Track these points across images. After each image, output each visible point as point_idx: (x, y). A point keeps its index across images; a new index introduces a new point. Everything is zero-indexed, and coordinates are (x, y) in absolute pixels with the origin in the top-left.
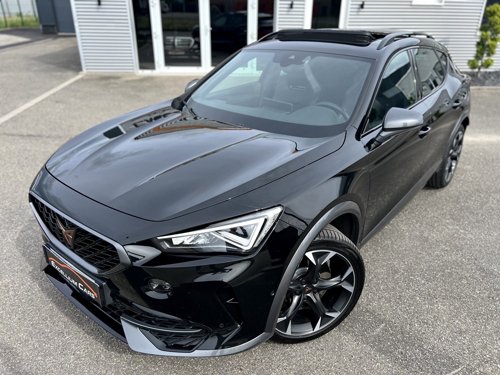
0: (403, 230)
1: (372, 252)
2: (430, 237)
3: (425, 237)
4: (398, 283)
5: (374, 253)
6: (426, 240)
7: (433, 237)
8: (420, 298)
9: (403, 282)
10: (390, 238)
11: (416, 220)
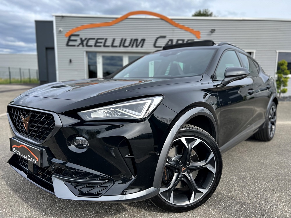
0: (247, 159)
1: (227, 169)
2: (265, 162)
3: (262, 162)
4: (247, 184)
5: (228, 169)
6: (263, 163)
7: (267, 162)
8: (264, 191)
9: (250, 183)
10: (238, 162)
11: (254, 155)
